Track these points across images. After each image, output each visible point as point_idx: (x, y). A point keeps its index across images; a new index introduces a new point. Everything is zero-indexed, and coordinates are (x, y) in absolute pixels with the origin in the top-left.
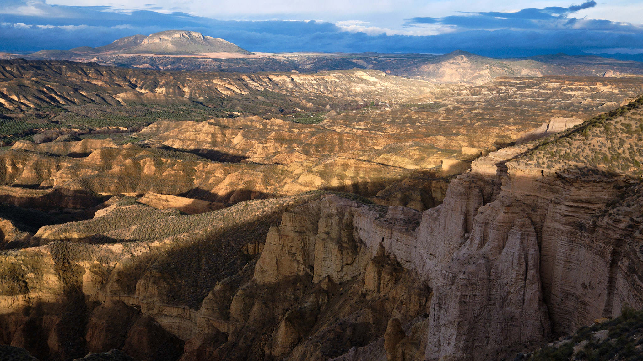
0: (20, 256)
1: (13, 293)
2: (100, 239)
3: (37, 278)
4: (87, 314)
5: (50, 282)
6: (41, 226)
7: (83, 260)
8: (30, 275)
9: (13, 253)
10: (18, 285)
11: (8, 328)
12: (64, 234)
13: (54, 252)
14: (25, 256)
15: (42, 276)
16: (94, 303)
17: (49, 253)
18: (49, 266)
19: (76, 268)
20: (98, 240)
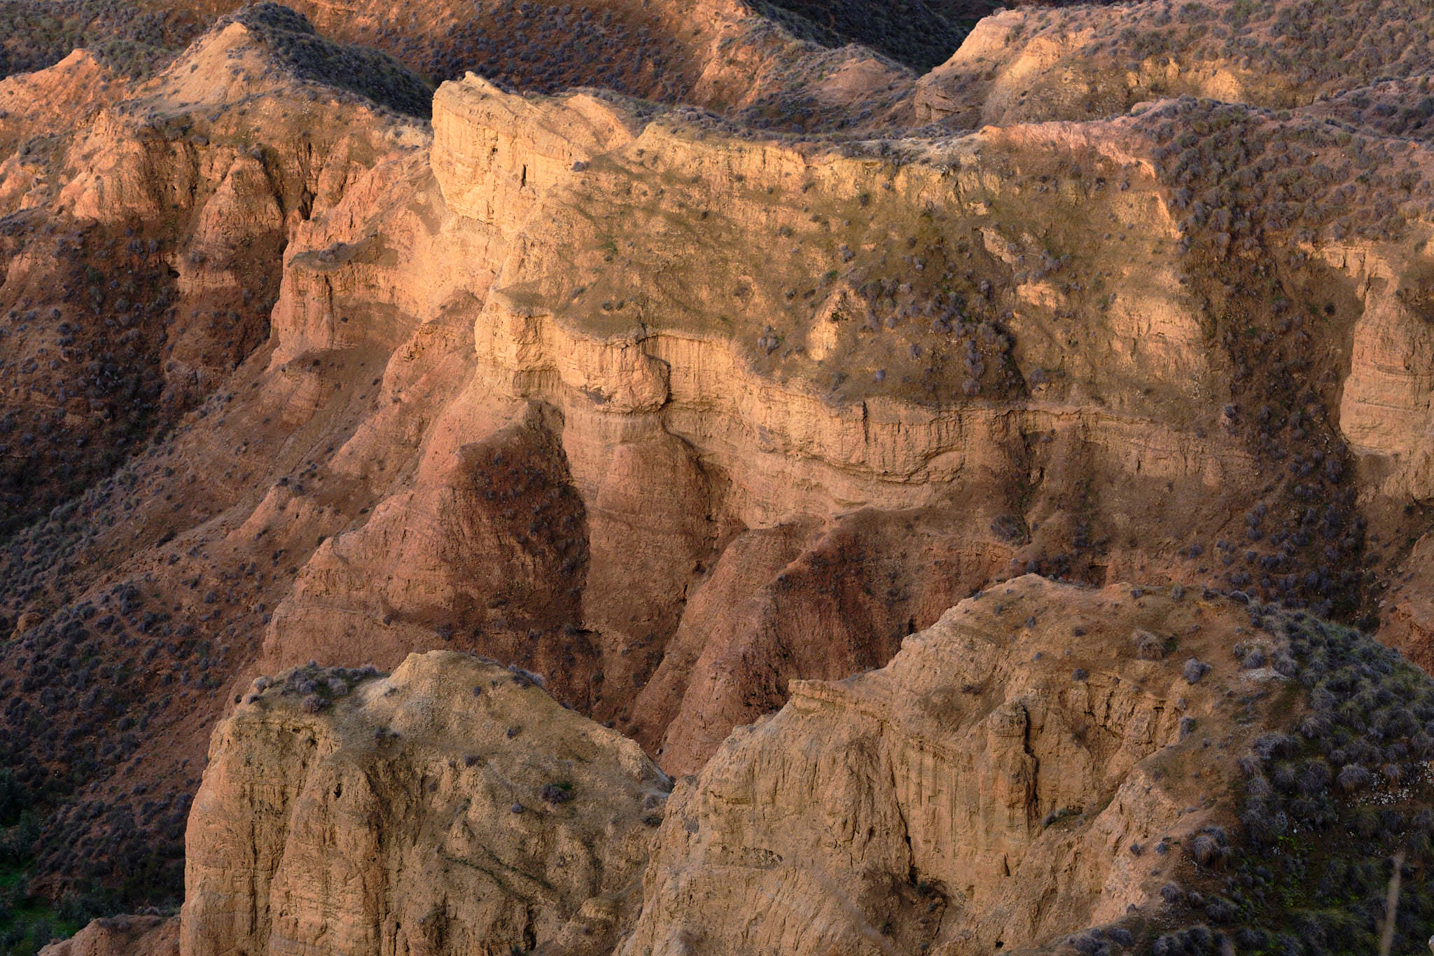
0: (971, 167)
1: (942, 393)
2: (1410, 115)
3: (1073, 316)
4: (1366, 572)
5: (1151, 347)
6: (989, 11)
7: (1344, 235)
8: (1032, 292)
9: (934, 151)
10: (967, 343)
11: (905, 599)
12: (1148, 64)
13: (1174, 163)
14: (1006, 174)
15: (1105, 306)
16: (1409, 511)
17: (1148, 168)
18: (1148, 248)
19: (1302, 278)
20: (1396, 119)
